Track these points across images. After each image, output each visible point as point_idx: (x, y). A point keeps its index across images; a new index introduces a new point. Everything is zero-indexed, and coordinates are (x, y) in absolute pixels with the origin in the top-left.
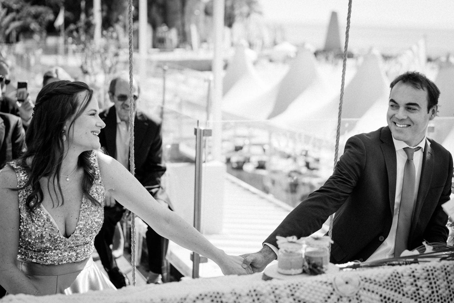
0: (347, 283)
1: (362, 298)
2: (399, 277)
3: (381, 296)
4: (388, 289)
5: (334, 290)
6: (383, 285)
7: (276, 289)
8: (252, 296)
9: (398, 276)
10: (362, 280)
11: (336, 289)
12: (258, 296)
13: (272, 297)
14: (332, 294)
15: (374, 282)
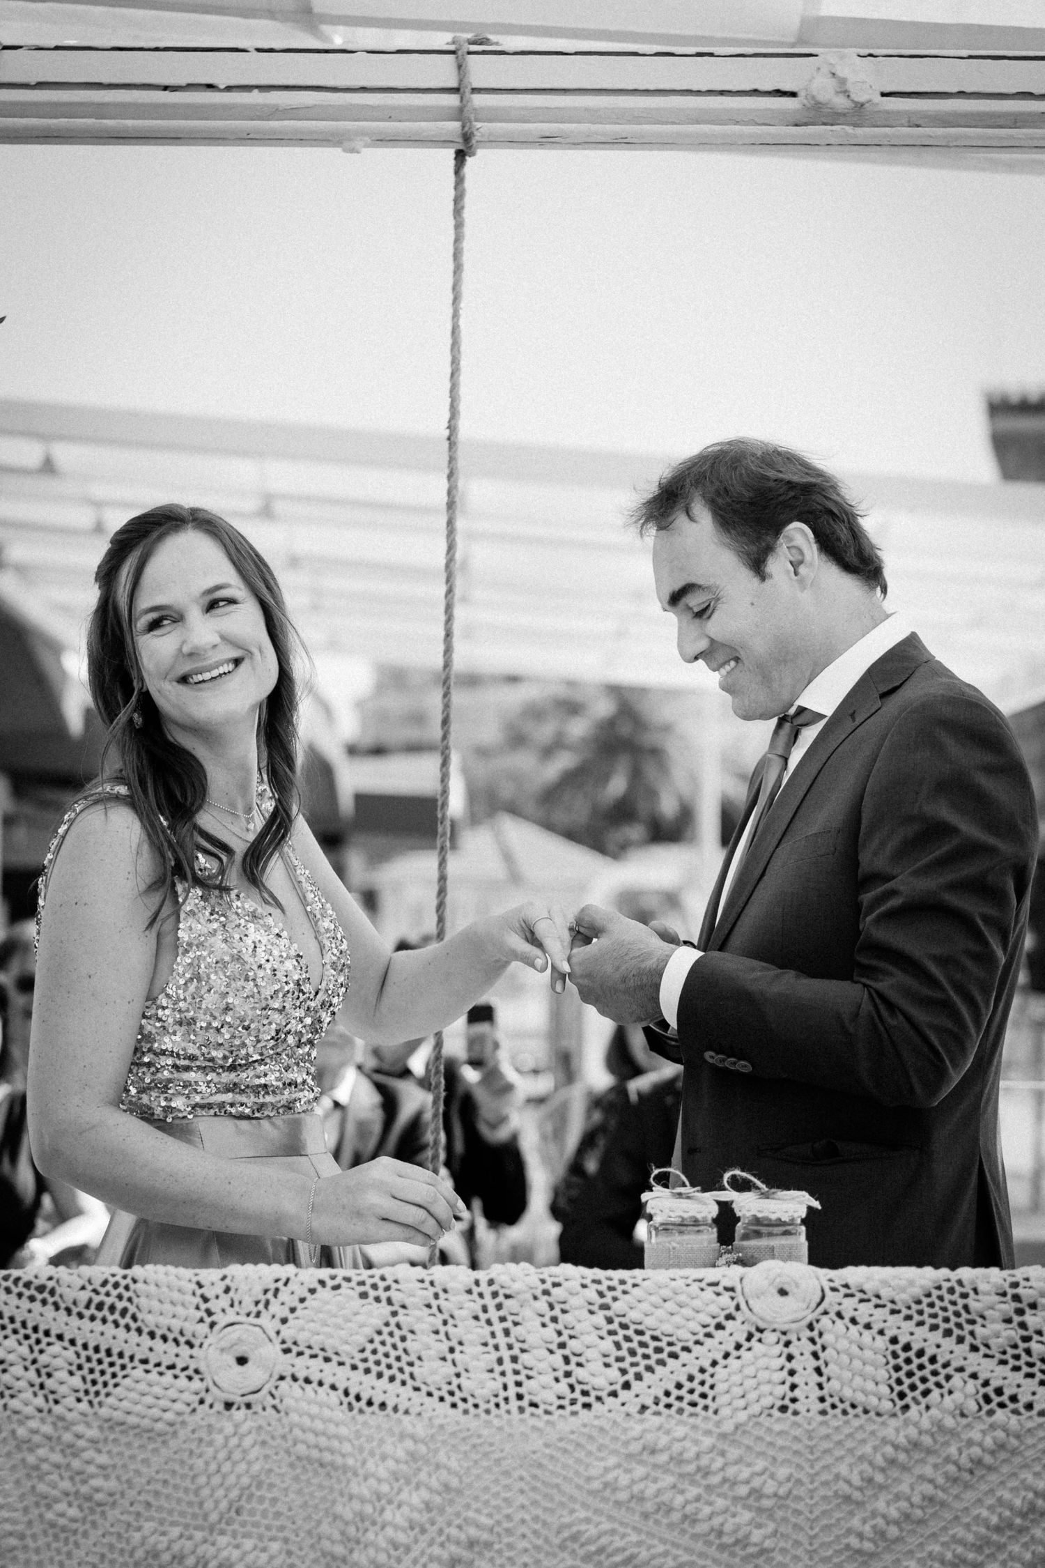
0: (783, 1292)
1: (828, 1338)
2: (964, 1296)
3: (894, 1341)
4: (920, 1324)
5: (738, 1308)
6: (905, 1312)
7: (556, 1285)
8: (481, 1295)
9: (958, 1289)
10: (834, 1289)
11: (743, 1306)
12: (500, 1299)
13: (542, 1305)
14: (729, 1317)
15: (875, 1301)
